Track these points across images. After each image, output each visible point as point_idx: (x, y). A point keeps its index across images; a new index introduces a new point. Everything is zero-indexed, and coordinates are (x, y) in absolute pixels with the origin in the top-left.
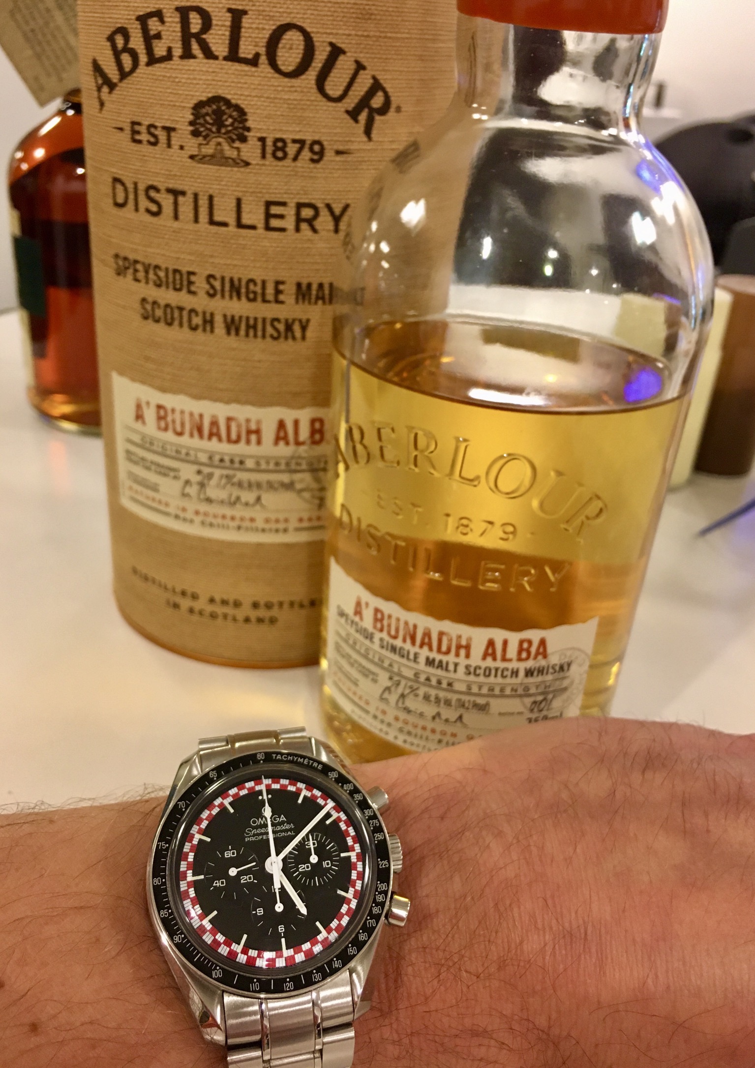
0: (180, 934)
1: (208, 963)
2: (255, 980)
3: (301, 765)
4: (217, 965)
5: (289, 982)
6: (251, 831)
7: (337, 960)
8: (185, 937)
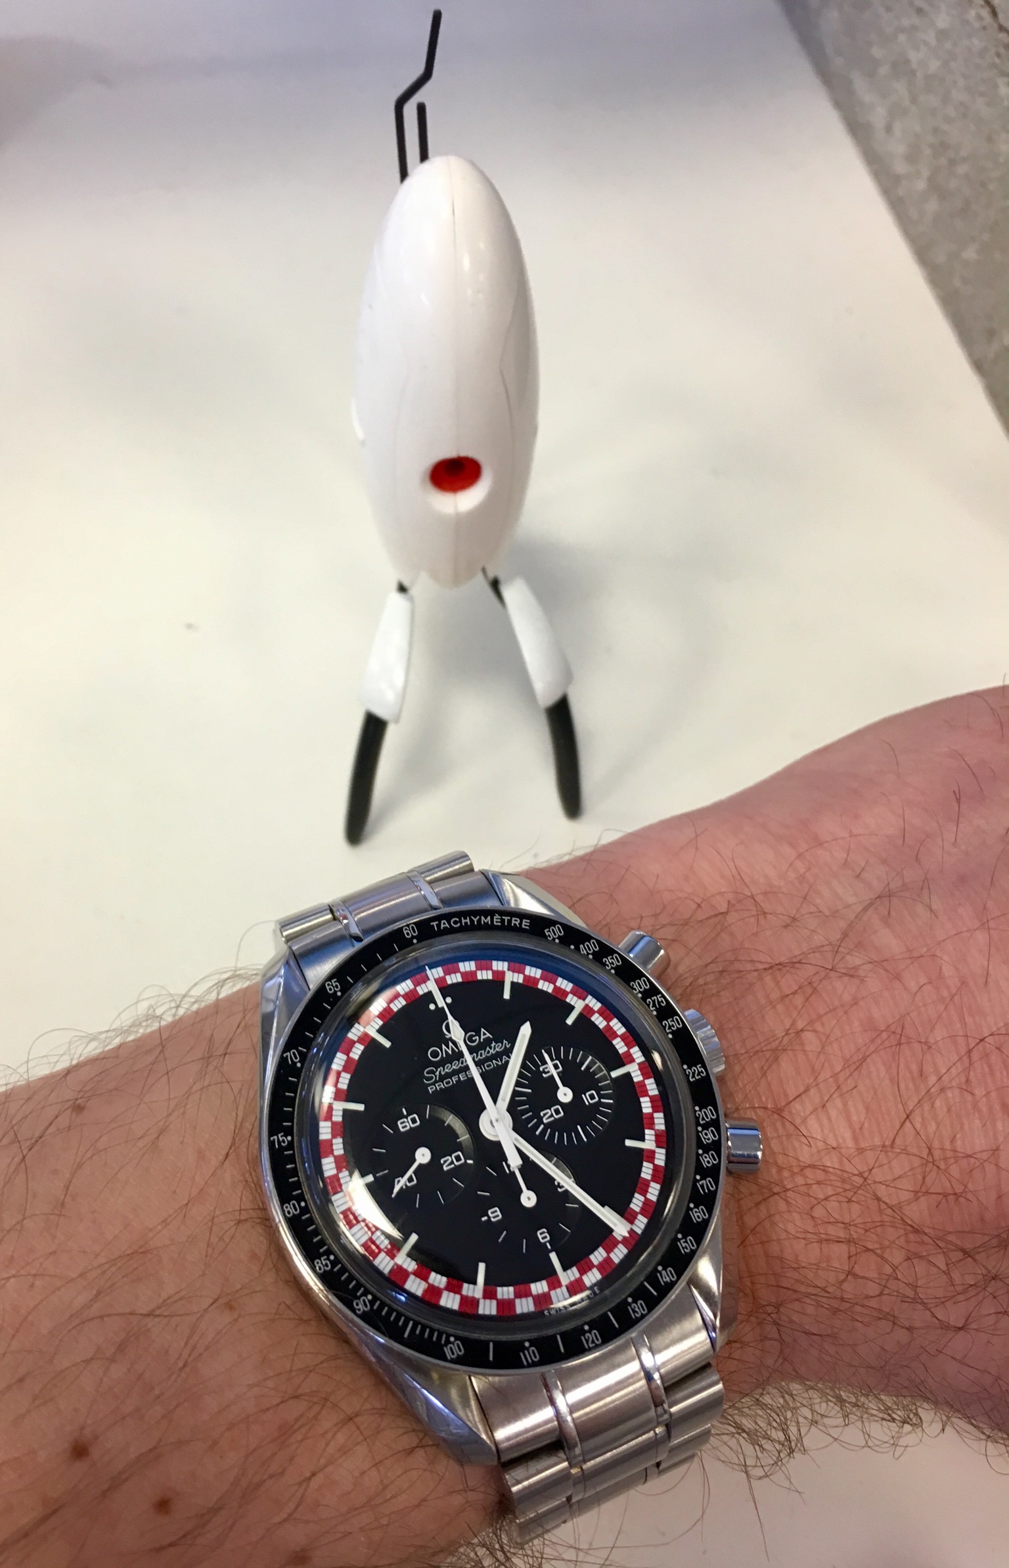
0: (363, 1295)
1: (431, 1335)
2: (527, 1344)
3: (490, 928)
4: (448, 1336)
5: (590, 1331)
6: (434, 1073)
7: (665, 1269)
8: (375, 1298)
